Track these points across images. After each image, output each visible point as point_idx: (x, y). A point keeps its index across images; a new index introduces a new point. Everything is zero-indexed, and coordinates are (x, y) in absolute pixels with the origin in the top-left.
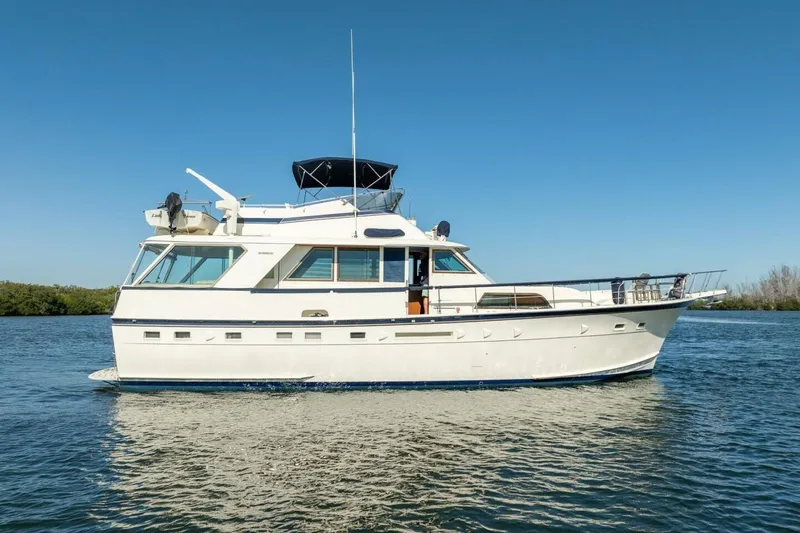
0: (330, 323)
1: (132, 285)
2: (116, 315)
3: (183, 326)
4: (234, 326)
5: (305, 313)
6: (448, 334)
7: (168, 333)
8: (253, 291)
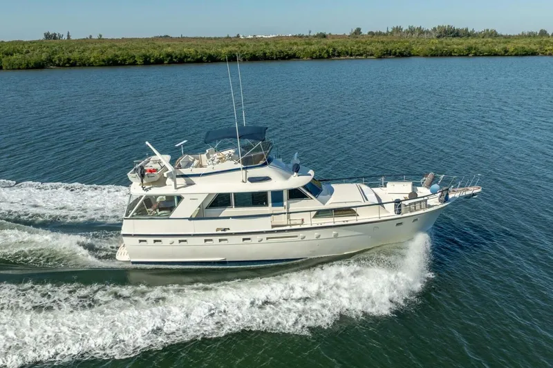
0: (231, 234)
1: (129, 217)
2: (122, 232)
3: (158, 237)
4: (183, 237)
5: (217, 230)
6: (296, 236)
7: (151, 240)
8: (190, 219)
